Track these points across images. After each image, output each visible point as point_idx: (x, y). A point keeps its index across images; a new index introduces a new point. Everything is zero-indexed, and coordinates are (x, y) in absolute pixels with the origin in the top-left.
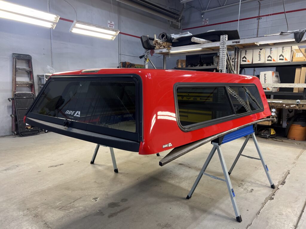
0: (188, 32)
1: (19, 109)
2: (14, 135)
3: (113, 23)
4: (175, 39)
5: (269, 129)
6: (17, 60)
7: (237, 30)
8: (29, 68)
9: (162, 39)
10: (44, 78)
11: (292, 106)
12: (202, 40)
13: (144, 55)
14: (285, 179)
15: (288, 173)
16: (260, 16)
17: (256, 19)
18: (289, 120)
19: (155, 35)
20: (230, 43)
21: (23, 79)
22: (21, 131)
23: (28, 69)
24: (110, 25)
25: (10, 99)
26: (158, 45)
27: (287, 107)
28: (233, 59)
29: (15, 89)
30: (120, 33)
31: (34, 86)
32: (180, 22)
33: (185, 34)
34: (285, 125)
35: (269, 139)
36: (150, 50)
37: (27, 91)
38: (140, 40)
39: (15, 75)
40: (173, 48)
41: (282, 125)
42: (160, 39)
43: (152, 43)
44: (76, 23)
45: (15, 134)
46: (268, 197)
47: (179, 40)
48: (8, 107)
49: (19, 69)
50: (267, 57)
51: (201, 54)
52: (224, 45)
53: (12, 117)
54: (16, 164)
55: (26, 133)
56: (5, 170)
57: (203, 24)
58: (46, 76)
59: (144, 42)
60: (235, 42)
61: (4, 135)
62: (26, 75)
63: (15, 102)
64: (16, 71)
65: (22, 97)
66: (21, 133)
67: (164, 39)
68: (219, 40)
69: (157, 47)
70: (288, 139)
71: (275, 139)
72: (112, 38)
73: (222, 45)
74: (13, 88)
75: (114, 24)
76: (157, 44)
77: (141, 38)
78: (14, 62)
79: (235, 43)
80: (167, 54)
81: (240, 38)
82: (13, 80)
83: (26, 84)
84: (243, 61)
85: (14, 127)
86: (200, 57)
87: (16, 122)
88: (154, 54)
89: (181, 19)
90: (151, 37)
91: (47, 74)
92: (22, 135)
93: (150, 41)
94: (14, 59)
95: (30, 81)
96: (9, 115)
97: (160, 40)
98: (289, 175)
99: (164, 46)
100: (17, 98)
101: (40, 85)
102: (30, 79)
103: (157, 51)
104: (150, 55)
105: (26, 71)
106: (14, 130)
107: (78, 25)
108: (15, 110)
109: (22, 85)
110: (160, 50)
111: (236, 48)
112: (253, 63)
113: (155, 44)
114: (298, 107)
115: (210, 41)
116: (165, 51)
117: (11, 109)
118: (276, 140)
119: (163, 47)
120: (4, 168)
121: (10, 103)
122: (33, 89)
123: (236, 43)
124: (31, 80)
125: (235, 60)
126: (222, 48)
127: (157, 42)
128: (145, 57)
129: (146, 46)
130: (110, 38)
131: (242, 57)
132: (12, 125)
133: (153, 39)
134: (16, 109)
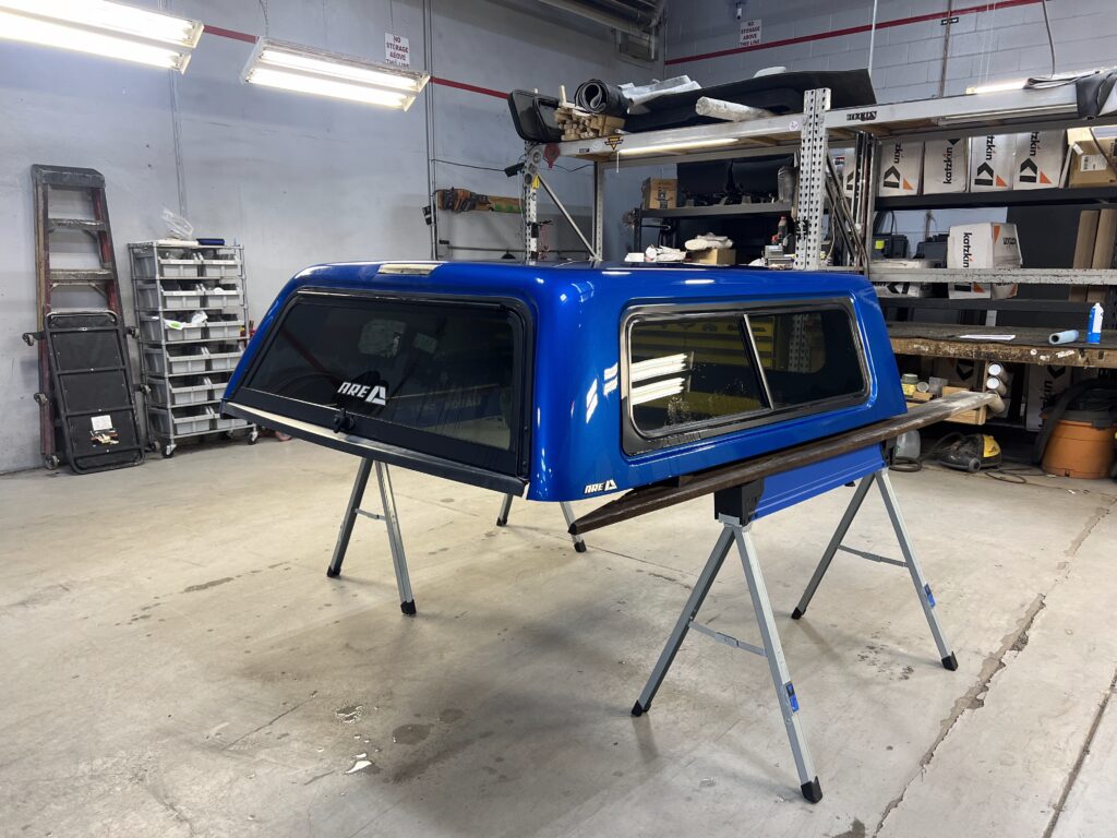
0: (686, 78)
1: (67, 372)
2: (49, 466)
3: (404, 43)
4: (636, 103)
5: (978, 436)
6: (49, 189)
7: (866, 71)
8: (98, 218)
9: (589, 102)
10: (153, 257)
11: (1061, 355)
12: (735, 110)
13: (523, 164)
14: (1028, 627)
15: (1039, 604)
16: (953, 9)
17: (939, 21)
18: (1050, 403)
19: (563, 87)
20: (841, 119)
21: (77, 261)
22: (76, 455)
23: (91, 222)
24: (393, 51)
25: (31, 337)
26: (575, 126)
27: (1042, 357)
28: (850, 178)
29: (48, 299)
30: (432, 80)
31: (118, 285)
32: (657, 35)
33: (674, 86)
34: (1034, 421)
35: (977, 474)
36: (543, 142)
37: (92, 305)
38: (505, 102)
39: (46, 248)
40: (628, 138)
41: (1023, 420)
42: (580, 105)
43: (551, 118)
44: (265, 49)
45: (53, 463)
46: (965, 697)
47: (649, 107)
48: (26, 366)
49: (60, 223)
50: (975, 171)
51: (733, 160)
52: (816, 128)
53: (40, 402)
54: (62, 582)
55: (94, 461)
56: (23, 603)
57: (742, 41)
58: (159, 247)
59: (522, 113)
60: (858, 115)
61: (15, 466)
62: (87, 246)
63: (50, 345)
64: (48, 232)
65: (74, 329)
66: (75, 460)
67: (596, 103)
68: (799, 109)
69: (570, 133)
70: (1045, 472)
71: (998, 476)
72: (402, 101)
73: (811, 129)
74: (38, 294)
75: (407, 45)
76: (568, 122)
77: (510, 98)
78: (41, 198)
79: (858, 118)
80: (609, 158)
81: (878, 101)
82: (38, 266)
83: (90, 281)
84: (887, 184)
85: (49, 438)
86: (730, 170)
87: (58, 421)
88: (559, 161)
89: (660, 23)
90: (548, 94)
91: (162, 242)
92: (82, 469)
93: (545, 113)
94: (40, 188)
95: (103, 267)
96: (30, 396)
97: (581, 109)
98: (1043, 614)
99: (596, 131)
100: (56, 333)
101: (140, 283)
102: (102, 261)
103: (569, 149)
104: (544, 164)
105: (87, 232)
106: (49, 449)
107: (271, 56)
108: (51, 375)
109: (74, 281)
110: (582, 145)
111: (861, 135)
112: (925, 193)
113: (564, 123)
114: (1085, 359)
115: (766, 113)
116: (598, 146)
117: (35, 375)
118: (1001, 479)
119: (591, 134)
120: (18, 597)
121: (32, 352)
122: (114, 296)
123: (863, 119)
124: (107, 265)
125: (857, 181)
126: (811, 137)
127: (568, 113)
128: (527, 172)
129: (528, 130)
130: (392, 101)
131: (885, 169)
132: (43, 430)
133: (555, 104)
134: (56, 373)
